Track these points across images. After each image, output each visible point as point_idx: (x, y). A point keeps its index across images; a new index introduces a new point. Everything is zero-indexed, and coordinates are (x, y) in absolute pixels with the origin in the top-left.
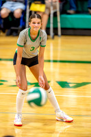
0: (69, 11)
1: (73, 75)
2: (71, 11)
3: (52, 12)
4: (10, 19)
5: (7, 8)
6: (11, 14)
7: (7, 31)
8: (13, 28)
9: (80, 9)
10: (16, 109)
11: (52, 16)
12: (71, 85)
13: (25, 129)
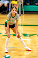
0: (27, 4)
1: (29, 31)
2: (28, 4)
3: (20, 4)
4: (3, 7)
5: (1, 3)
6: (3, 5)
7: (1, 12)
8: (4, 11)
9: (32, 3)
10: (5, 45)
11: (20, 6)
12: (28, 35)
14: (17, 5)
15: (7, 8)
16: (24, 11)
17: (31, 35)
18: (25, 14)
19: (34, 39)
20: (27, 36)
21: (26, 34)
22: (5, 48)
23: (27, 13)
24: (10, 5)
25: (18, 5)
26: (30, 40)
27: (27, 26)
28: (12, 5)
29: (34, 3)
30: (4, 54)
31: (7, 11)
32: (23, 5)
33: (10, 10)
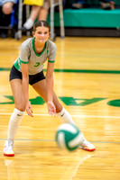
0: (74, 5)
1: (81, 89)
2: (78, 5)
3: (53, 6)
11: (52, 11)
12: (78, 102)
13: (18, 160)
14: (42, 8)
15: (12, 18)
16: (66, 28)
17: (88, 102)
18: (67, 35)
19: (96, 113)
20: (75, 104)
21: (72, 99)
22: (6, 143)
23: (74, 32)
24: (21, 10)
25: (46, 7)
26: (84, 116)
27: (73, 74)
28: (28, 8)
29: (97, 2)
30: (3, 160)
31: (11, 26)
32: (61, 8)
33: (20, 23)
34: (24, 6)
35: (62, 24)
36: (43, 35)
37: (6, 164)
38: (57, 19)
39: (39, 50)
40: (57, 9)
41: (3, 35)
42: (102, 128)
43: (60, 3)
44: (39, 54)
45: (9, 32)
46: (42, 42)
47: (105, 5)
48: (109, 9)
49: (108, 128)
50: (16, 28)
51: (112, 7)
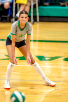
0: (45, 4)
1: (48, 51)
2: (47, 4)
3: (32, 4)
8: (3, 16)
9: (53, 2)
10: (6, 76)
11: (32, 7)
12: (46, 59)
14: (26, 5)
15: (10, 11)
16: (40, 17)
17: (52, 59)
18: (40, 21)
19: (57, 65)
20: (45, 60)
21: (43, 57)
23: (45, 19)
24: (14, 6)
26: (50, 67)
27: (44, 43)
28: (18, 5)
30: (4, 91)
31: (9, 15)
32: (37, 5)
33: (14, 14)
34: (16, 4)
35: (38, 14)
36: (24, 19)
37: (6, 94)
38: (35, 12)
39: (22, 27)
40: (35, 6)
41: (4, 21)
42: (60, 73)
43: (37, 2)
44: (22, 30)
45: (8, 19)
46: (24, 23)
47: (62, 4)
48: (64, 6)
49: (63, 74)
50: (11, 17)
51: (66, 5)
